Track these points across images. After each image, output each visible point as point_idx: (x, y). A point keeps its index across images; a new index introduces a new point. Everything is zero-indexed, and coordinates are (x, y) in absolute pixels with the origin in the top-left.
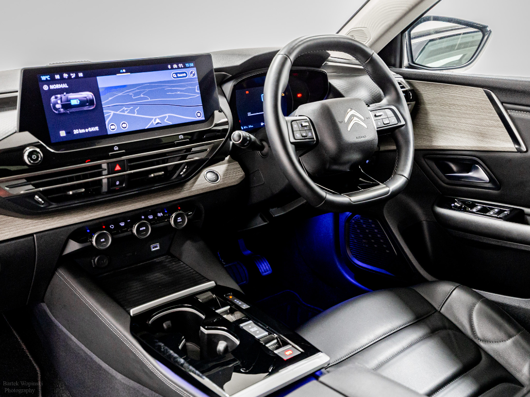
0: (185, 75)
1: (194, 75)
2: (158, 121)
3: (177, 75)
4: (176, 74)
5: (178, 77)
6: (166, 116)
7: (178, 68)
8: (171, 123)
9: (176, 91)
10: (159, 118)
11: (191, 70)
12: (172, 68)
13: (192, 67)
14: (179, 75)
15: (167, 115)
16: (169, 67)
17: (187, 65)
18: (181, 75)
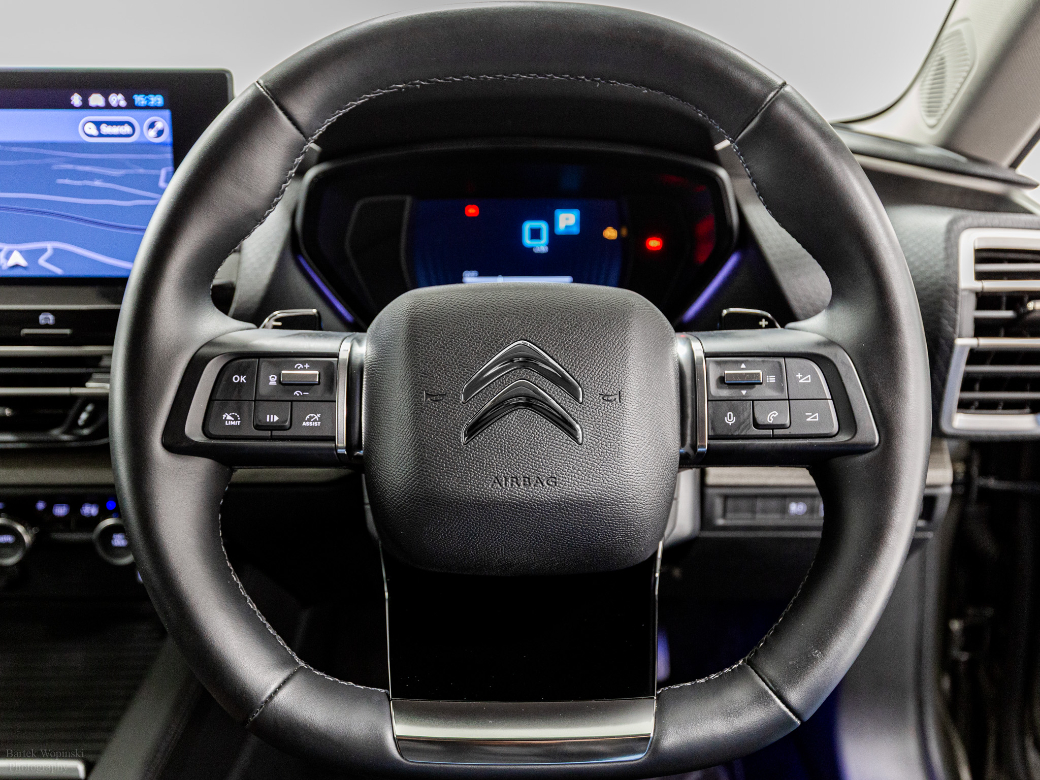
0: (127, 129)
1: (160, 133)
2: (17, 258)
3: (99, 129)
4: (98, 124)
5: (101, 135)
6: (44, 250)
7: (108, 106)
8: (58, 271)
9: (91, 176)
10: (21, 252)
11: (152, 117)
12: (85, 106)
13: (156, 108)
14: (105, 129)
15: (50, 246)
16: (76, 100)
17: (140, 99)
18: (115, 130)
